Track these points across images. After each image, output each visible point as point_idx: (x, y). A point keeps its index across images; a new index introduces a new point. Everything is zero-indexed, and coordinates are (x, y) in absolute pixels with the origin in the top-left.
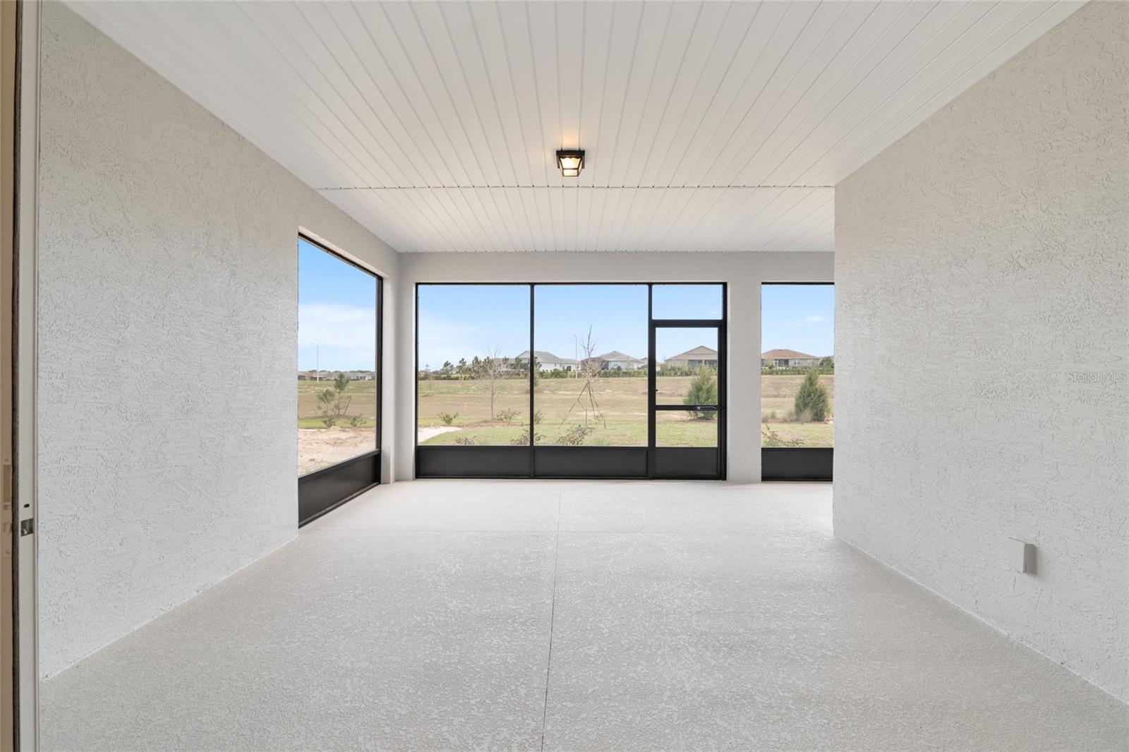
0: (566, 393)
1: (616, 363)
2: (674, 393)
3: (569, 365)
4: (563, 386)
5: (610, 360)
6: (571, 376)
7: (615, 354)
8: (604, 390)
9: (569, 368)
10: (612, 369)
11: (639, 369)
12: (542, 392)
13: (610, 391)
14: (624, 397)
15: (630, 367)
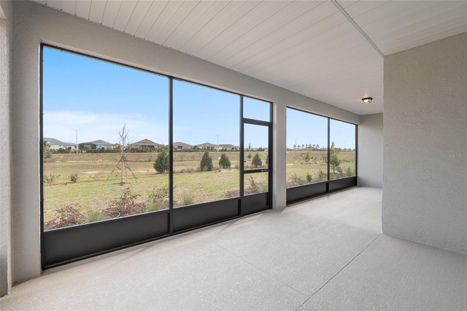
0: (72, 162)
1: (101, 146)
2: (137, 160)
3: (69, 146)
4: (69, 157)
5: (97, 144)
6: (72, 152)
7: (100, 141)
8: (97, 160)
9: (70, 148)
10: (99, 149)
11: (114, 149)
12: (55, 162)
13: (102, 160)
14: (110, 163)
15: (110, 148)
